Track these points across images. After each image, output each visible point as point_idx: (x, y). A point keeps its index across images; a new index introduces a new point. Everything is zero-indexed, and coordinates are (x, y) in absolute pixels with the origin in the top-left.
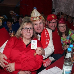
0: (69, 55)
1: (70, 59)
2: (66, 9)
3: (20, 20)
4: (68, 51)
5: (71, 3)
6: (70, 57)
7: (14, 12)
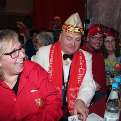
0: (114, 95)
1: (116, 101)
2: (107, 18)
3: (34, 37)
4: (113, 88)
5: (115, 8)
6: (117, 97)
7: (23, 25)
